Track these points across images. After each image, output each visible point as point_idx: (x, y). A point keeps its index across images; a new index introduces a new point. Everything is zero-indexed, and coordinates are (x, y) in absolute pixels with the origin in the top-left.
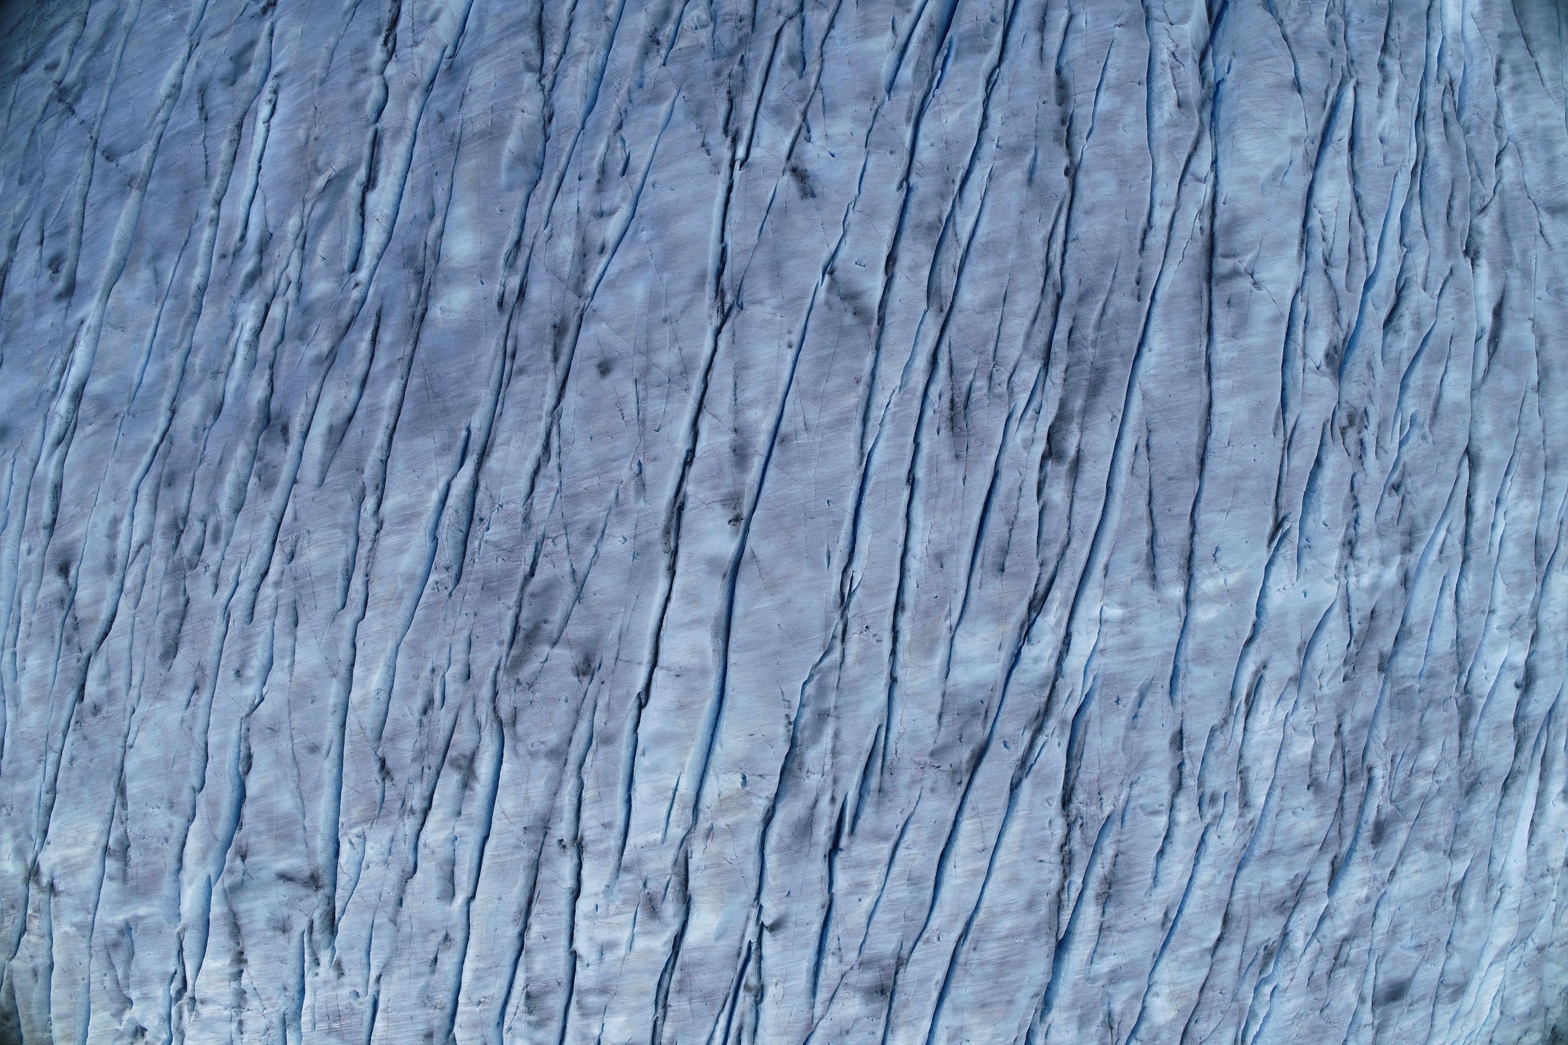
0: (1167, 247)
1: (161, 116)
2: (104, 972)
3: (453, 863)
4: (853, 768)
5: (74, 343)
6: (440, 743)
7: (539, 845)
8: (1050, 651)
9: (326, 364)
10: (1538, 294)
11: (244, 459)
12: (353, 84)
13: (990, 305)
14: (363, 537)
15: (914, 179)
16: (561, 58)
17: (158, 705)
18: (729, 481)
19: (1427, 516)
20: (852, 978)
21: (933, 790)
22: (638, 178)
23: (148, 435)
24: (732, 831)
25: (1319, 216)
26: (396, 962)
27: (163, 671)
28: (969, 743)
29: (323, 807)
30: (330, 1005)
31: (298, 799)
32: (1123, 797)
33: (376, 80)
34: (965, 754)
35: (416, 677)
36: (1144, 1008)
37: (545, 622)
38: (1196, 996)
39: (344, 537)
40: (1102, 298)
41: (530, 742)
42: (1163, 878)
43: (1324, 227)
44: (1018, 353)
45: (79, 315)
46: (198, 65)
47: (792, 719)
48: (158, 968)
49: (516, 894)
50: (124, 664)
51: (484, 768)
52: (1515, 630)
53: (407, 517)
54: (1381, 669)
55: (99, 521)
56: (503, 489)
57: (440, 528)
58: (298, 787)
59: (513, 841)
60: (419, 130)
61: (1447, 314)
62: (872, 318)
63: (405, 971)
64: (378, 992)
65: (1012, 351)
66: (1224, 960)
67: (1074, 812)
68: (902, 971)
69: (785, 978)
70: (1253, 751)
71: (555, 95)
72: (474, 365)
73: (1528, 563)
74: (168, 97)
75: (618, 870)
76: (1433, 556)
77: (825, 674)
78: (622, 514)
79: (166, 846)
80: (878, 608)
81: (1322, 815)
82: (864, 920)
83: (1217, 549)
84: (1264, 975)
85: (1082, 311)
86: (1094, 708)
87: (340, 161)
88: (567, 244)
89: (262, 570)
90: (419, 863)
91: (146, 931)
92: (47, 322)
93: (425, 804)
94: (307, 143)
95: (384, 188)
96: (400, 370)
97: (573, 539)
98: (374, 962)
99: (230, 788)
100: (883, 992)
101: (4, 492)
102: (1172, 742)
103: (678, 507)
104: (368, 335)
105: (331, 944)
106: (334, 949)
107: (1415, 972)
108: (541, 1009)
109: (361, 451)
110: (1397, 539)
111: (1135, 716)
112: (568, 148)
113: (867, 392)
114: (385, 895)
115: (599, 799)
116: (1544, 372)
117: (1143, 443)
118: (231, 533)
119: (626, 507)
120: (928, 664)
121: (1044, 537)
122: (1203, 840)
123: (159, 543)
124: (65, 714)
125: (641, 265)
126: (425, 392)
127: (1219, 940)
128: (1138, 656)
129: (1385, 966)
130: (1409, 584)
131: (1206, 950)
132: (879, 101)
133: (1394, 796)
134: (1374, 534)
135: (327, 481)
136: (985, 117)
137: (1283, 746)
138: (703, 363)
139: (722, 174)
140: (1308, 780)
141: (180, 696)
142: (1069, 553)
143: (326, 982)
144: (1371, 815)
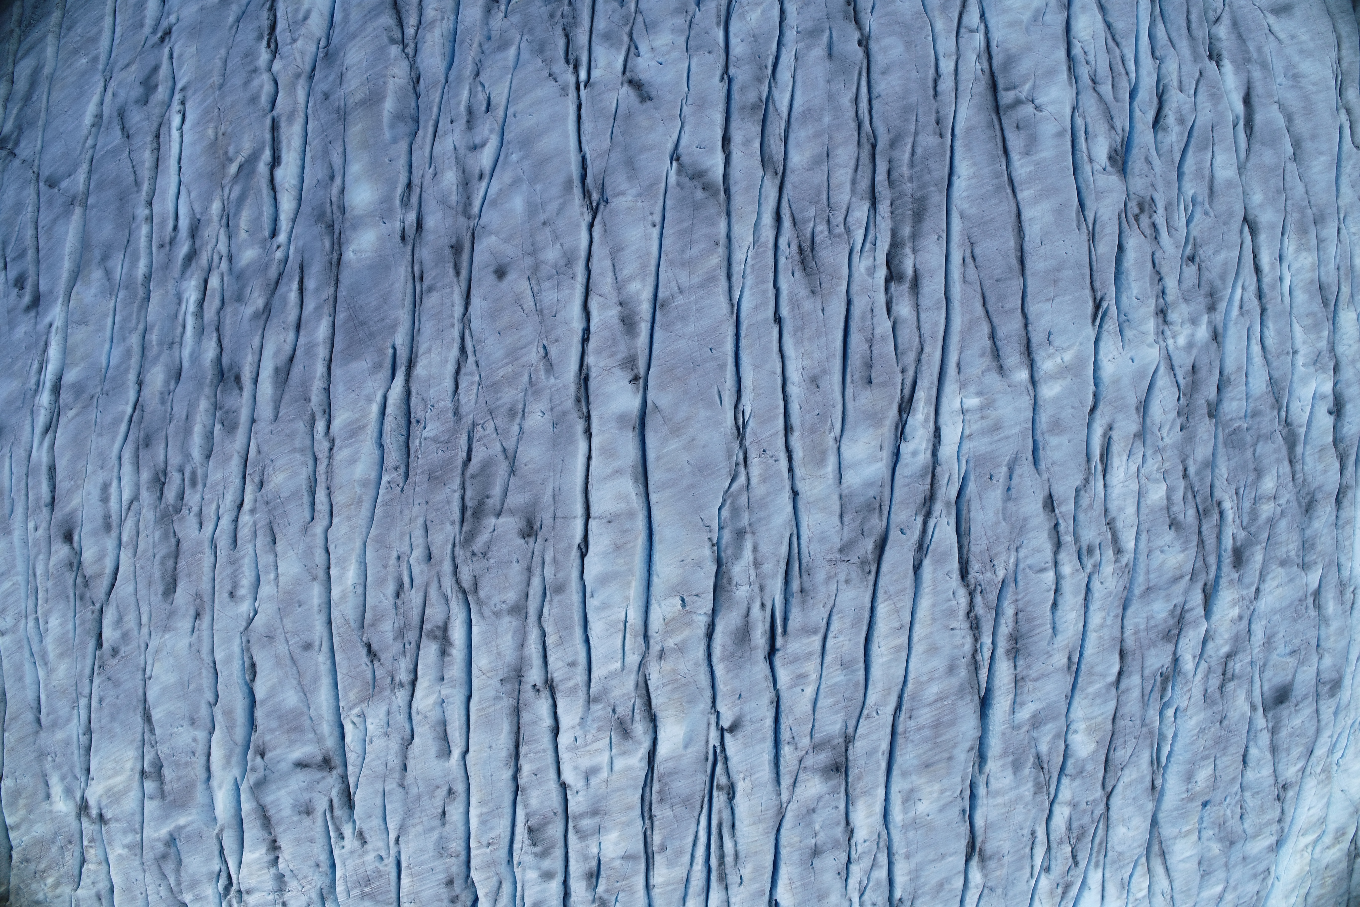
0: (956, 90)
1: (90, 142)
2: (158, 883)
3: (444, 723)
4: (775, 575)
5: (46, 345)
6: (415, 620)
7: (516, 693)
8: (924, 444)
9: (264, 317)
10: (1278, 81)
11: (207, 411)
12: (247, 83)
13: (816, 162)
14: (320, 455)
15: (732, 71)
16: (418, 29)
17: (167, 636)
18: (623, 347)
19: (1223, 278)
20: (810, 761)
21: (847, 582)
22: (501, 112)
23: (122, 407)
24: (681, 649)
25: (1080, 44)
26: (410, 822)
27: (167, 606)
28: (870, 535)
29: (323, 696)
30: (359, 872)
31: (301, 694)
32: (1012, 560)
33: (266, 77)
34: (869, 545)
35: (385, 566)
36: (1067, 746)
37: (488, 497)
38: (1109, 726)
39: (303, 459)
40: (910, 140)
41: (492, 603)
42: (1060, 627)
43: (1085, 53)
44: (848, 197)
45: (47, 320)
46: (114, 95)
47: (715, 541)
48: (204, 870)
49: (504, 740)
50: (133, 607)
51: (457, 634)
52: (1319, 365)
53: (354, 431)
54: (1211, 415)
55: (92, 488)
56: (432, 391)
57: (384, 436)
58: (299, 683)
59: (493, 693)
60: (309, 110)
61: (1203, 108)
62: (719, 190)
63: (419, 828)
64: (399, 853)
65: (843, 197)
66: (1127, 690)
67: (973, 581)
68: (850, 747)
69: (751, 772)
70: (1116, 503)
71: (418, 60)
72: (389, 292)
73: (1317, 306)
74: (93, 126)
75: (589, 702)
76: (1235, 311)
77: (735, 498)
78: (537, 393)
79: (194, 759)
80: (771, 432)
81: (1186, 549)
82: (809, 708)
83: (1050, 334)
84: (1165, 700)
85: (895, 154)
86: (972, 487)
87: (247, 147)
88: (450, 177)
89: (238, 502)
90: (415, 729)
91: (189, 838)
92: (20, 332)
93: (412, 677)
94: (216, 139)
95: (287, 163)
96: (327, 309)
97: (499, 422)
98: (391, 827)
99: (241, 696)
100: (838, 769)
101: (6, 483)
102: (1045, 506)
103: (584, 379)
104: (295, 286)
105: (351, 817)
106: (354, 822)
107: (1294, 675)
108: (543, 840)
109: (305, 383)
110: (1201, 302)
111: (1009, 489)
112: (437, 100)
113: (726, 252)
114: (390, 764)
115: (561, 642)
116: (1297, 144)
117: (968, 254)
118: (206, 476)
119: (540, 385)
120: (822, 473)
121: (900, 348)
122: (1088, 589)
123: (146, 497)
124: (89, 662)
125: (516, 182)
126: (351, 323)
127: (1120, 674)
128: (1001, 435)
129: (1268, 674)
130: (1220, 339)
131: (1111, 684)
132: (691, 13)
133: (1244, 524)
134: (1181, 300)
135: (280, 414)
136: (782, 11)
137: (1140, 495)
138: (583, 254)
139: (570, 95)
140: (1168, 521)
141: (185, 624)
142: (924, 357)
143: (352, 852)
144: (1228, 543)
